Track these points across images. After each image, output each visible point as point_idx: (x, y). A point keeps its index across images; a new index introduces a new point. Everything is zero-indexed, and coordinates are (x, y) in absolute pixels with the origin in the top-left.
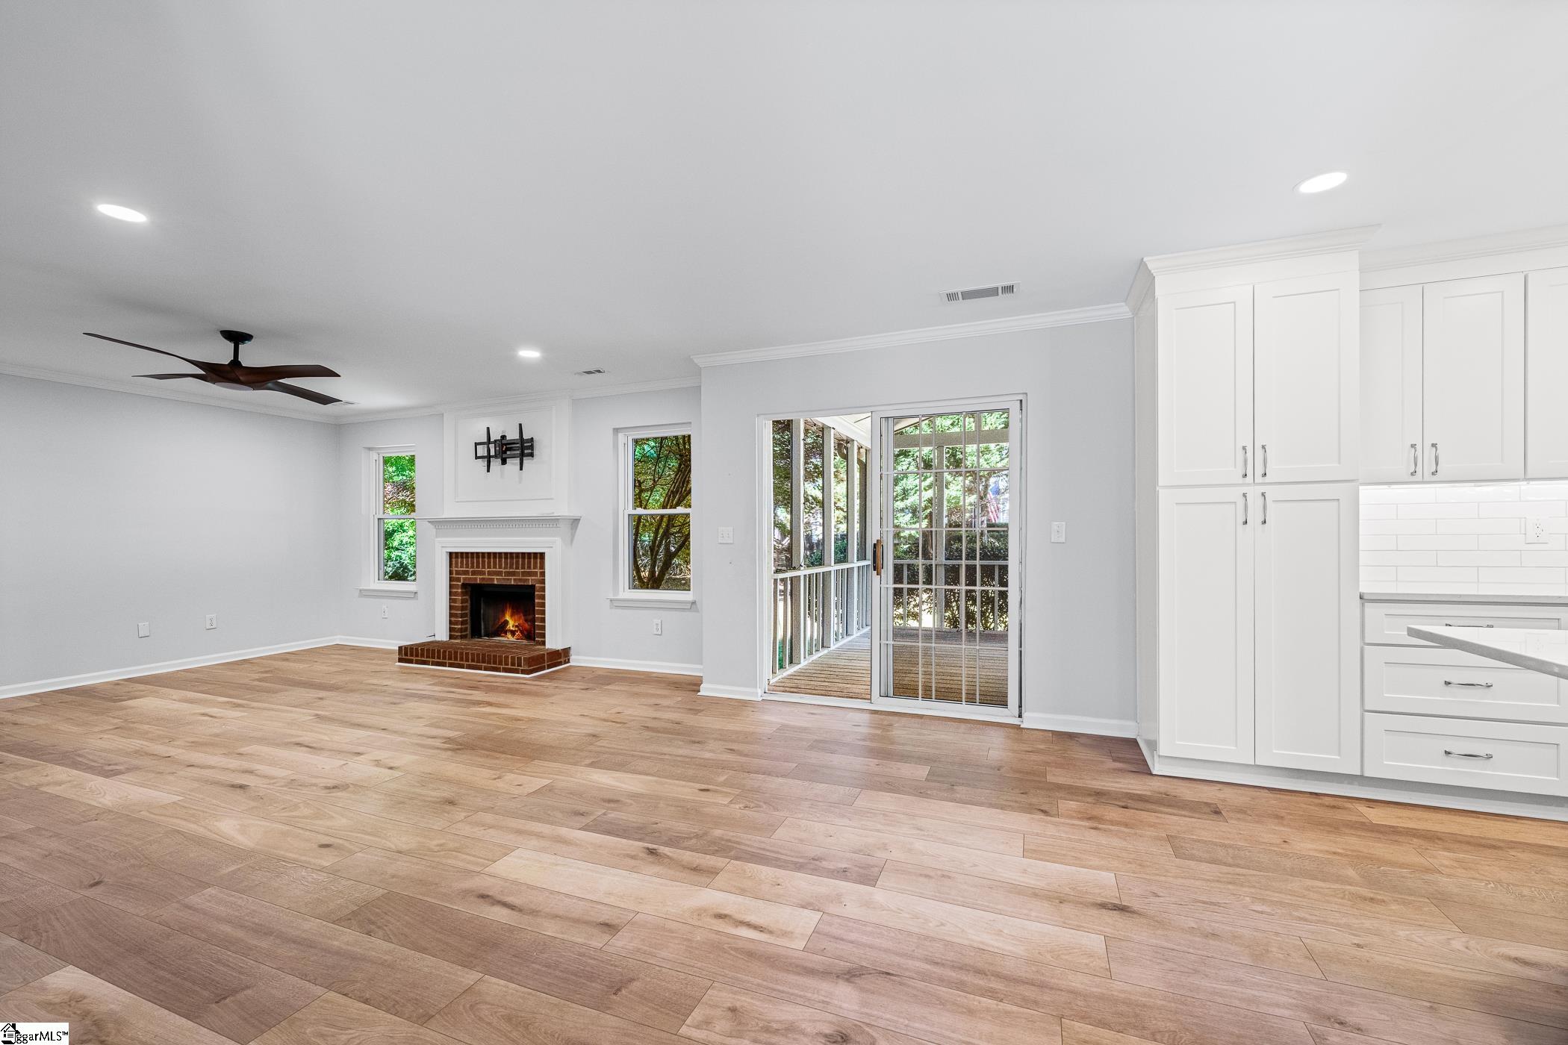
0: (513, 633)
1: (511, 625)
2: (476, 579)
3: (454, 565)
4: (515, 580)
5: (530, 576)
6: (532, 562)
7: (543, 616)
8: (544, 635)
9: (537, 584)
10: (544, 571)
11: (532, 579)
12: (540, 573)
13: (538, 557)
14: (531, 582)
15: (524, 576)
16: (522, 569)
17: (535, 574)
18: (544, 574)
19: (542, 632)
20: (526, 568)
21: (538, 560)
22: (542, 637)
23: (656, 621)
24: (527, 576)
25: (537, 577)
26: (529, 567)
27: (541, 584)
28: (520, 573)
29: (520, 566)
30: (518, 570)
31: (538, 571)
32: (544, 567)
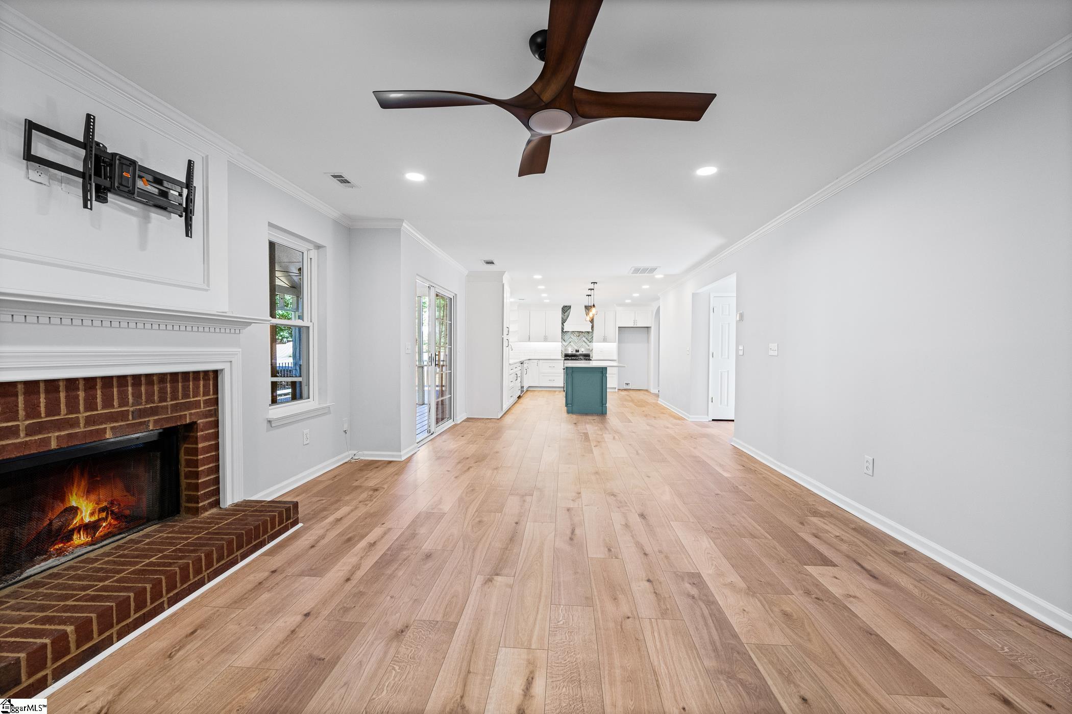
0: (90, 528)
1: (85, 511)
2: (47, 441)
4: (156, 421)
5: (189, 409)
6: (191, 387)
7: (214, 464)
8: (217, 492)
9: (201, 419)
10: (215, 396)
11: (191, 414)
12: (207, 402)
13: (201, 378)
14: (190, 418)
15: (177, 411)
16: (172, 400)
17: (197, 404)
18: (216, 402)
19: (212, 488)
20: (180, 398)
21: (202, 383)
22: (213, 496)
23: (305, 431)
24: (181, 411)
25: (200, 408)
26: (186, 396)
27: (206, 417)
28: (169, 407)
29: (169, 396)
30: (165, 404)
31: (201, 398)
32: (216, 391)
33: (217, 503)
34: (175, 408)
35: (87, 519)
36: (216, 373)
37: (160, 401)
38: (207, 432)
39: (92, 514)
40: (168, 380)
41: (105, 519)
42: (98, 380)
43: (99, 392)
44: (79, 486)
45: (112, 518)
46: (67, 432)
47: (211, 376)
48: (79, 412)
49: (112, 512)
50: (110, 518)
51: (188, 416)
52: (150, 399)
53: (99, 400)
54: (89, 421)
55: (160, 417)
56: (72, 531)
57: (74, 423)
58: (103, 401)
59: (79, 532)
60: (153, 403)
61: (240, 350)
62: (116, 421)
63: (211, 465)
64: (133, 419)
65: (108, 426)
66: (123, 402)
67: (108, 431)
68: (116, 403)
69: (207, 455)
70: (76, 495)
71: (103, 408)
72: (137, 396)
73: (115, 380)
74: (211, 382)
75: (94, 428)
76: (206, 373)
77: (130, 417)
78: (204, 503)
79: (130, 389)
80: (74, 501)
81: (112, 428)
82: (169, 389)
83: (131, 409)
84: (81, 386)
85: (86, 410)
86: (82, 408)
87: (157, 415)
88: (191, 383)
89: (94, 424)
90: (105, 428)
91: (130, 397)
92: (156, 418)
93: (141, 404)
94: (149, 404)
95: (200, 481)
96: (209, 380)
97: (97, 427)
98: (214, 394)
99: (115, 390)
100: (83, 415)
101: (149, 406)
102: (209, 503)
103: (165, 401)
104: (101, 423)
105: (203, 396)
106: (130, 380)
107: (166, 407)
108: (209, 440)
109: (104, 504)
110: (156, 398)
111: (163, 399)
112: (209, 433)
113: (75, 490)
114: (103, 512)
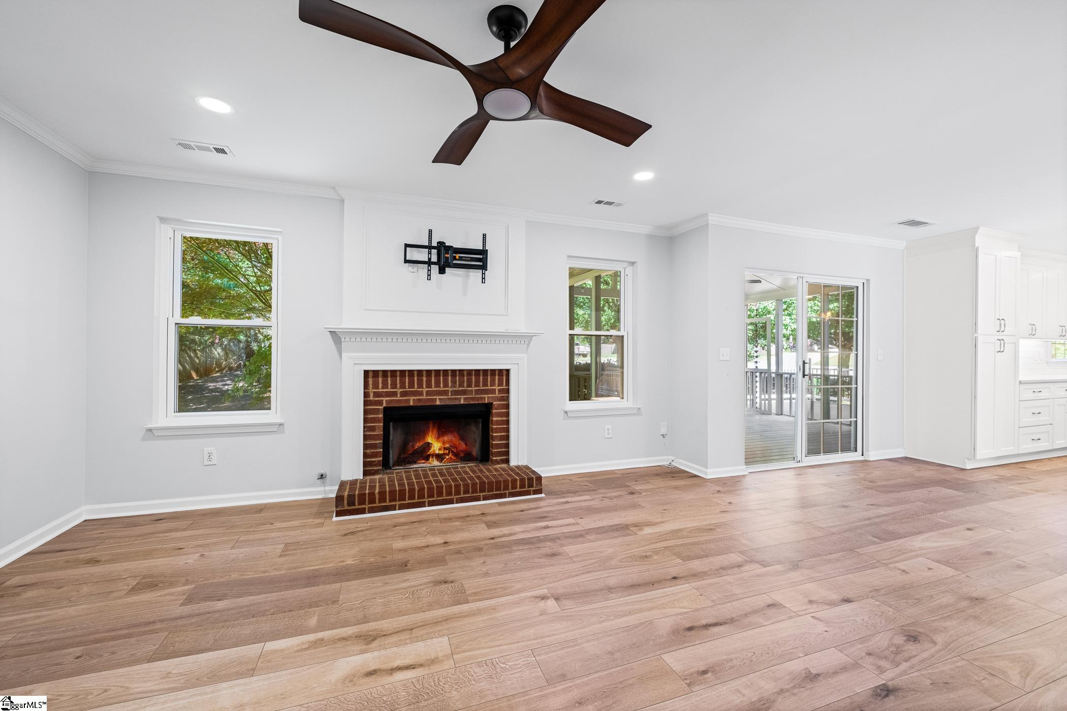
0: (440, 457)
1: (436, 446)
2: (408, 401)
3: (371, 386)
4: (465, 399)
5: (487, 394)
6: (489, 379)
7: (505, 434)
8: (507, 453)
9: (496, 401)
10: (507, 387)
11: (488, 397)
12: (500, 391)
13: (497, 374)
14: (488, 400)
15: (478, 394)
16: (475, 387)
17: (493, 391)
18: (507, 391)
19: (503, 450)
20: (481, 386)
21: (497, 377)
22: (504, 455)
23: (607, 427)
24: (482, 395)
25: (495, 394)
26: (485, 384)
27: (500, 401)
28: (474, 391)
29: (473, 384)
30: (471, 389)
31: (497, 388)
32: (508, 383)
33: (507, 461)
34: (477, 392)
35: (437, 452)
36: (508, 371)
37: (468, 387)
38: (500, 411)
39: (440, 449)
40: (473, 374)
41: (448, 454)
42: (433, 372)
43: (433, 378)
44: (432, 432)
45: (452, 455)
46: (418, 398)
47: (505, 373)
48: (423, 388)
49: (452, 452)
50: (451, 454)
51: (486, 398)
52: (461, 385)
53: (433, 383)
54: (428, 393)
55: (468, 396)
56: (429, 456)
57: (421, 394)
58: (435, 383)
59: (433, 457)
60: (464, 387)
61: (526, 355)
62: (442, 396)
63: (503, 434)
64: (451, 395)
65: (438, 397)
66: (446, 385)
67: (438, 400)
68: (442, 385)
69: (500, 426)
70: (431, 436)
71: (435, 387)
72: (454, 382)
73: (441, 372)
74: (504, 378)
75: (430, 397)
76: (501, 371)
77: (450, 394)
78: (497, 458)
79: (450, 378)
80: (430, 439)
81: (439, 399)
82: (473, 380)
83: (450, 390)
84: (424, 374)
85: (427, 387)
86: (424, 386)
87: (466, 395)
88: (489, 377)
89: (430, 395)
90: (436, 398)
91: (450, 382)
92: (465, 396)
93: (456, 387)
94: (461, 387)
95: (494, 442)
96: (503, 376)
97: (432, 397)
98: (506, 386)
99: (442, 378)
100: (425, 390)
101: (460, 389)
102: (501, 459)
103: (471, 387)
104: (434, 395)
105: (498, 386)
106: (450, 373)
107: (472, 391)
108: (502, 417)
109: (447, 446)
110: (465, 384)
111: (469, 385)
112: (501, 412)
113: (430, 434)
114: (447, 450)
